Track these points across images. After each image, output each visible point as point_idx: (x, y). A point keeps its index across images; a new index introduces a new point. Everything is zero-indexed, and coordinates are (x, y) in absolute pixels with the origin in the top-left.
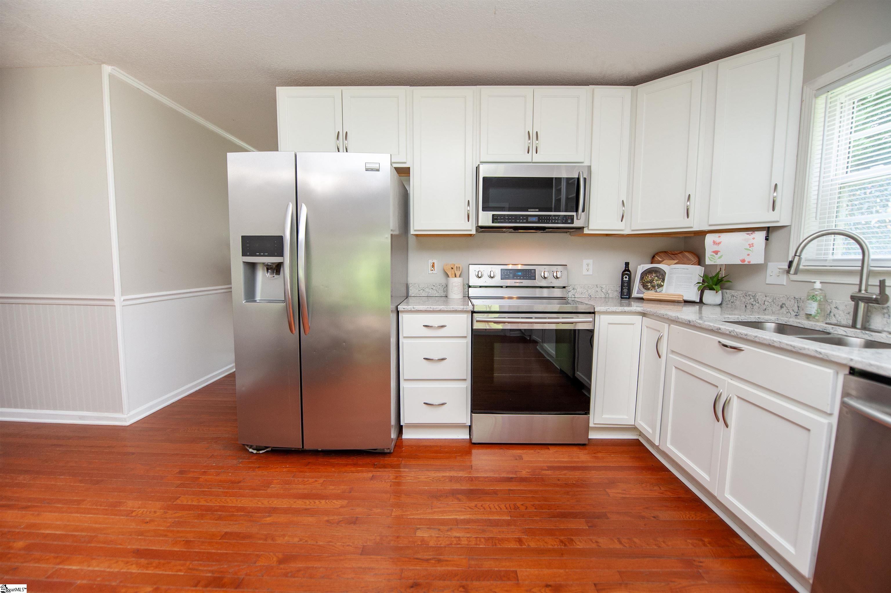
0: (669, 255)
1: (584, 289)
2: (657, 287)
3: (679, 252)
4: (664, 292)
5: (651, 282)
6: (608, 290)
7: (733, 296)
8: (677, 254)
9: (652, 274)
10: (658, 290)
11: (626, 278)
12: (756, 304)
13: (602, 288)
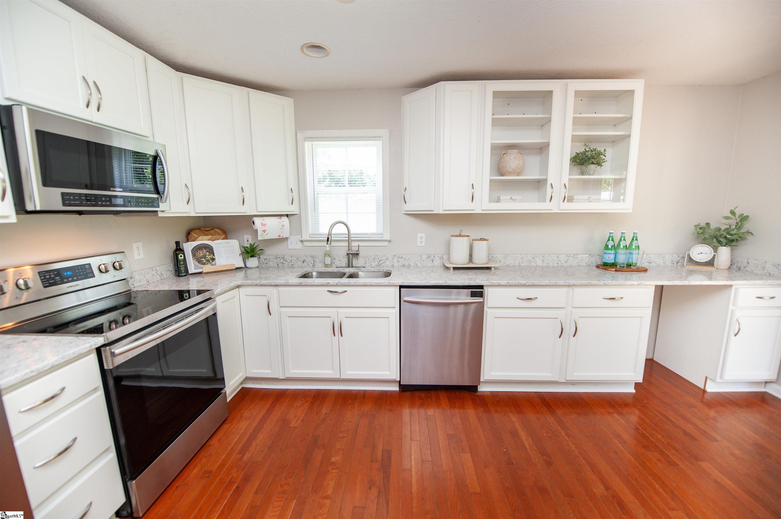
0: (203, 232)
1: (142, 275)
2: (211, 261)
3: (210, 229)
4: (217, 264)
5: (204, 257)
6: (162, 272)
7: (266, 259)
8: (209, 231)
9: (203, 250)
10: (213, 263)
11: (181, 256)
12: (285, 262)
13: (157, 270)
